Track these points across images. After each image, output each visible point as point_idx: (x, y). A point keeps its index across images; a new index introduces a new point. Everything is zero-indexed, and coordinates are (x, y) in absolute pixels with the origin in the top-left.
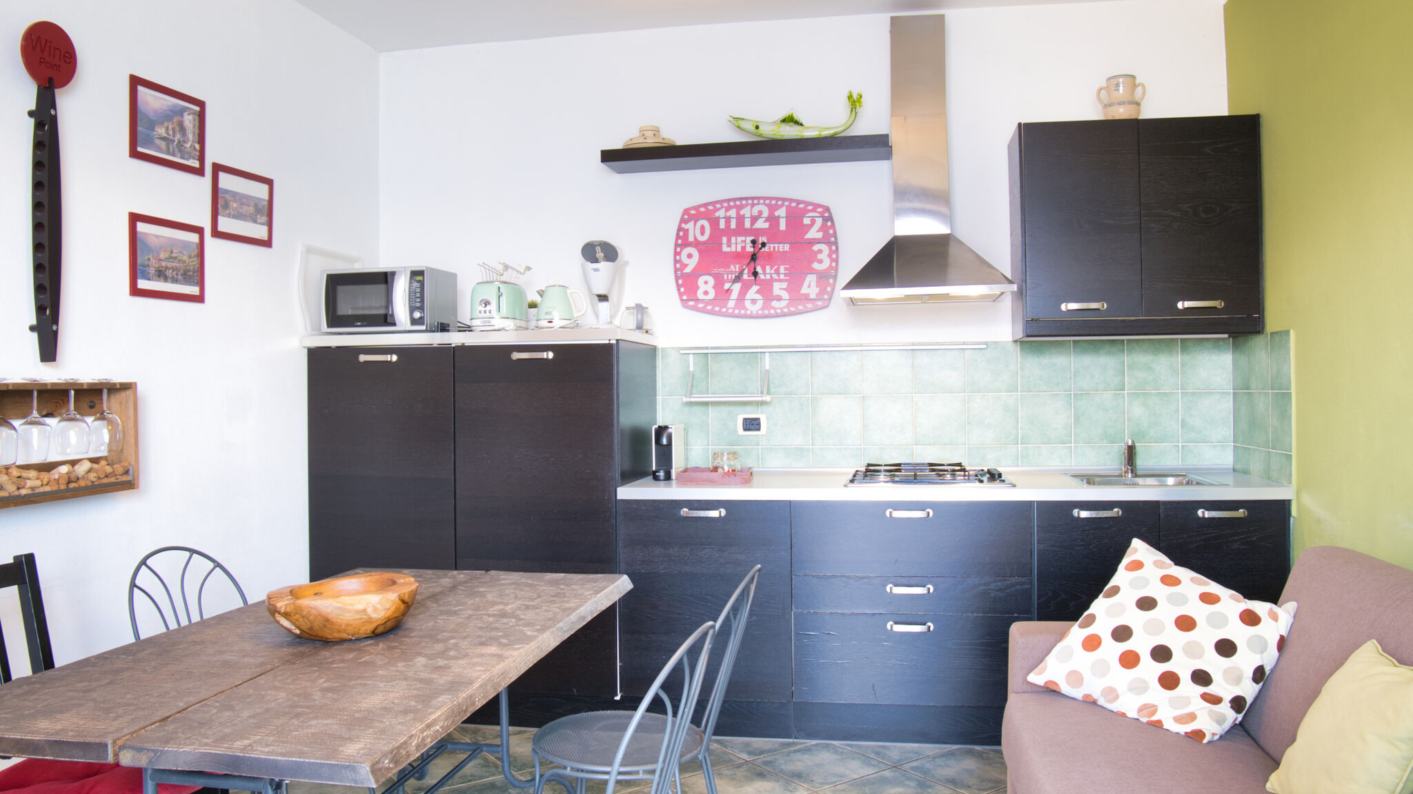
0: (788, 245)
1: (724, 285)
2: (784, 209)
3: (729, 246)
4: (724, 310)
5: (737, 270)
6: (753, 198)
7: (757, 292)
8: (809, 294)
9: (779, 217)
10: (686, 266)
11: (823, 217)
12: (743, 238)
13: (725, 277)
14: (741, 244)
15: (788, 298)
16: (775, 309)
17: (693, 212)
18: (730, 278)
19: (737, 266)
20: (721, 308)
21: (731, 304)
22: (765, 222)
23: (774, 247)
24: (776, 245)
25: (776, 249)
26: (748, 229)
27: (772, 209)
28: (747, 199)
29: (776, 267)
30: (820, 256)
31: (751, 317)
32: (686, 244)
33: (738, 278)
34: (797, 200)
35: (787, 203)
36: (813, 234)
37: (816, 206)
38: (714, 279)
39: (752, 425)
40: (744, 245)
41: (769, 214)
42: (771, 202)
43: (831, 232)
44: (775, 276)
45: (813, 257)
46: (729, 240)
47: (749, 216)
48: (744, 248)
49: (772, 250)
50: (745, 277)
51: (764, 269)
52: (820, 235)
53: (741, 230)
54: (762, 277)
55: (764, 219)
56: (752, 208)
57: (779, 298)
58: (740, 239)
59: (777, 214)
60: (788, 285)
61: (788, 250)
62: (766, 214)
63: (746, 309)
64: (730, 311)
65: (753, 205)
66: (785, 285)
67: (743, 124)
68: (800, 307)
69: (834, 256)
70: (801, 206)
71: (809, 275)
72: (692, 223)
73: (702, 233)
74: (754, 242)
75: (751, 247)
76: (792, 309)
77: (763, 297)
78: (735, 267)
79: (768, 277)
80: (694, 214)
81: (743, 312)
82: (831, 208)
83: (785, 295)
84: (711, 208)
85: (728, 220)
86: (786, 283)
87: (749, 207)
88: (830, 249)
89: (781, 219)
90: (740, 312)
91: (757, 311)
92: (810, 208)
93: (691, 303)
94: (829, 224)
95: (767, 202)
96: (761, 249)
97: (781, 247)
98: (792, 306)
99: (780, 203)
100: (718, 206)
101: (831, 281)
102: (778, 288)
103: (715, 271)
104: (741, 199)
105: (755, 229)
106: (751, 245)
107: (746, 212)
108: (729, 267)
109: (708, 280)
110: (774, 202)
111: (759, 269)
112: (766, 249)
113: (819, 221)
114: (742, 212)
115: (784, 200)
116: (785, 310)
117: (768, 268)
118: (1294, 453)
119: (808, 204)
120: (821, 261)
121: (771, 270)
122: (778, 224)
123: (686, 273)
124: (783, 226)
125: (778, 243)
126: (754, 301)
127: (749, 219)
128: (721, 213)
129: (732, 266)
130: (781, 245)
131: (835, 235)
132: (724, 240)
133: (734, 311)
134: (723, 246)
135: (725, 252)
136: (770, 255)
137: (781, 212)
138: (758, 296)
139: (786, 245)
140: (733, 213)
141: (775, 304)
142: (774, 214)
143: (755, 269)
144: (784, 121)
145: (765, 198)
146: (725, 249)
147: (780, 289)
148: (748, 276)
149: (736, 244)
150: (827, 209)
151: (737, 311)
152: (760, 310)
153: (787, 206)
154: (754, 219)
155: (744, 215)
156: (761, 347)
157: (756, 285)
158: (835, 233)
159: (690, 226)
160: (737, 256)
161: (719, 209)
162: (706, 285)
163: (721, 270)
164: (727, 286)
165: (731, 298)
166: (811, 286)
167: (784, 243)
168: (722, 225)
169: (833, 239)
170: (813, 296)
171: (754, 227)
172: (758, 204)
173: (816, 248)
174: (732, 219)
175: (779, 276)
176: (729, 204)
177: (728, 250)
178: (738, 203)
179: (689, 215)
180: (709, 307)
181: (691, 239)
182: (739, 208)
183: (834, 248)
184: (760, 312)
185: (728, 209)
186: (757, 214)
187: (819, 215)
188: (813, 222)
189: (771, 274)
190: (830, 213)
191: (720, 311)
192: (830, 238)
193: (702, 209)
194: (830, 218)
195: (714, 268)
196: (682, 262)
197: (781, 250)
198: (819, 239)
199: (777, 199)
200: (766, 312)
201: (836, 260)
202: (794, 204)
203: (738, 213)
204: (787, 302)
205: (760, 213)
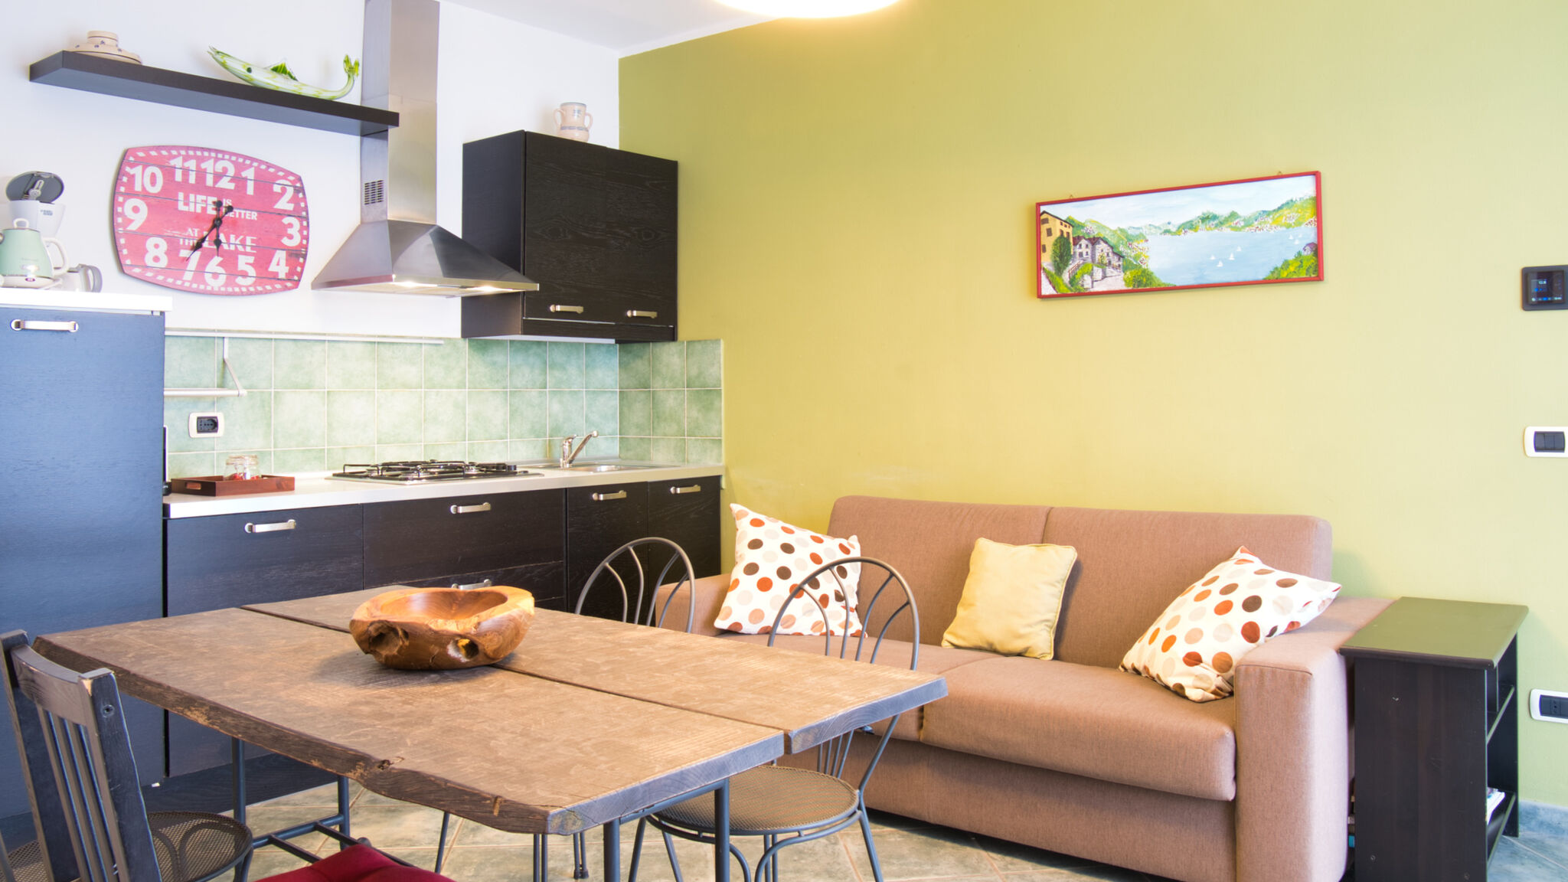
0: (256, 214)
1: (179, 252)
2: (252, 170)
3: (187, 204)
4: (179, 282)
5: (196, 235)
6: (217, 151)
7: (220, 264)
8: (277, 273)
9: (246, 179)
10: (131, 221)
11: (295, 187)
12: (204, 198)
13: (181, 243)
14: (202, 204)
15: (255, 275)
16: (240, 286)
17: (141, 154)
18: (187, 244)
19: (196, 230)
20: (176, 279)
21: (188, 276)
22: (231, 181)
23: (240, 214)
24: (243, 212)
25: (243, 216)
26: (210, 187)
27: (240, 168)
28: (209, 150)
29: (242, 237)
30: (290, 231)
31: (212, 293)
32: (131, 194)
33: (198, 246)
34: (267, 163)
35: (255, 164)
36: (284, 204)
37: (288, 173)
38: (168, 243)
39: (209, 425)
40: (204, 205)
41: (235, 174)
42: (237, 159)
43: (303, 205)
44: (240, 248)
45: (283, 231)
46: (187, 198)
47: (212, 172)
48: (204, 209)
49: (237, 216)
50: (206, 244)
51: (228, 238)
52: (290, 207)
53: (200, 187)
54: (225, 246)
55: (229, 178)
56: (215, 162)
57: (245, 275)
58: (200, 198)
59: (244, 174)
60: (255, 260)
61: (256, 219)
62: (231, 172)
63: (206, 284)
64: (187, 284)
65: (217, 160)
66: (251, 260)
67: (229, 62)
68: (269, 287)
69: (305, 233)
70: (272, 170)
71: (278, 251)
72: (139, 168)
73: (153, 183)
74: (218, 204)
75: (213, 209)
76: (260, 288)
77: (226, 270)
78: (193, 231)
79: (232, 248)
80: (142, 157)
81: (202, 287)
82: (303, 179)
83: (252, 271)
84: (164, 153)
85: (186, 172)
86: (253, 258)
87: (212, 161)
88: (301, 224)
89: (249, 182)
90: (198, 286)
91: (219, 288)
92: (281, 174)
93: (137, 270)
94: (301, 195)
95: (234, 158)
96: (226, 213)
97: (247, 215)
98: (260, 285)
99: (248, 162)
100: (174, 153)
101: (301, 260)
102: (244, 263)
103: (169, 233)
104: (203, 149)
105: (218, 188)
106: (214, 207)
107: (208, 166)
108: (186, 230)
109: (158, 243)
110: (241, 160)
111: (222, 237)
112: (231, 214)
113: (290, 191)
114: (203, 166)
115: (253, 160)
116: (252, 289)
117: (232, 237)
118: (723, 438)
119: (279, 169)
120: (291, 237)
121: (236, 239)
122: (245, 187)
123: (130, 231)
124: (250, 191)
125: (244, 209)
126: (215, 275)
127: (212, 176)
128: (177, 162)
129: (190, 230)
130: (248, 212)
131: (306, 209)
132: (181, 196)
133: (191, 285)
134: (179, 202)
135: (182, 211)
136: (235, 222)
137: (249, 174)
138: (220, 270)
139: (253, 213)
140: (192, 164)
141: (240, 280)
142: (241, 175)
143: (218, 236)
144: (275, 70)
145: (232, 154)
146: (181, 207)
147: (247, 264)
148: (210, 245)
149: (195, 203)
150: (299, 179)
151: (195, 286)
152: (222, 286)
153: (255, 167)
154: (218, 177)
155: (205, 169)
156: (219, 331)
157: (218, 255)
158: (306, 206)
159: (137, 171)
160: (196, 218)
161: (175, 157)
162: (156, 249)
163: (176, 233)
164: (184, 253)
165: (188, 269)
166: (281, 263)
167: (251, 211)
168: (179, 177)
169: (304, 214)
170: (282, 276)
171: (217, 186)
172: (223, 159)
173: (286, 220)
174: (191, 172)
175: (245, 248)
176: (187, 153)
177: (185, 209)
178: (199, 153)
179: (136, 157)
180: (160, 278)
181: (138, 188)
182: (200, 160)
183: (305, 223)
184: (223, 289)
185: (186, 159)
186: (221, 171)
187: (290, 184)
188: (284, 191)
189: (236, 244)
190: (302, 184)
191: (174, 283)
192: (301, 213)
193: (154, 153)
194: (302, 190)
195: (168, 229)
196: (126, 216)
197: (247, 218)
198: (290, 211)
199: (246, 158)
200: (230, 289)
201: (307, 238)
202: (263, 167)
203: (198, 166)
204: (254, 279)
205: (225, 170)
